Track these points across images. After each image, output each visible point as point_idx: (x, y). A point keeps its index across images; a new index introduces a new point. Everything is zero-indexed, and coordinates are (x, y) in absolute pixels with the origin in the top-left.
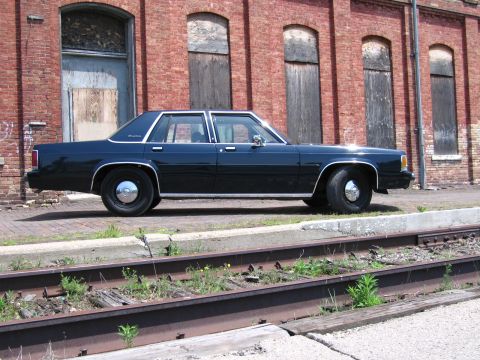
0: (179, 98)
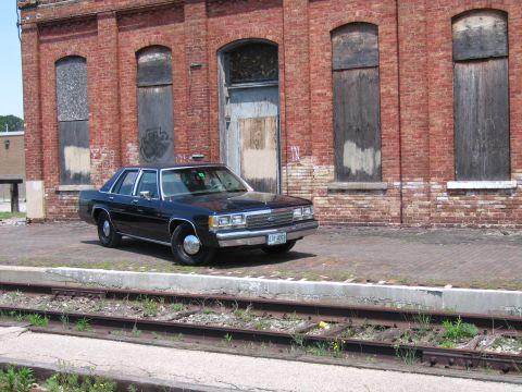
0: (320, 122)
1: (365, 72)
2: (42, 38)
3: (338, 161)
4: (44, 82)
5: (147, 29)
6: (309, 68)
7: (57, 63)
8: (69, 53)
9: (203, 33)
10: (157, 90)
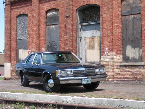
0: (117, 37)
1: (135, 16)
2: (12, 8)
3: (124, 54)
4: (12, 24)
5: (50, 2)
6: (112, 15)
7: (17, 17)
8: (22, 13)
9: (71, 3)
10: (53, 26)
